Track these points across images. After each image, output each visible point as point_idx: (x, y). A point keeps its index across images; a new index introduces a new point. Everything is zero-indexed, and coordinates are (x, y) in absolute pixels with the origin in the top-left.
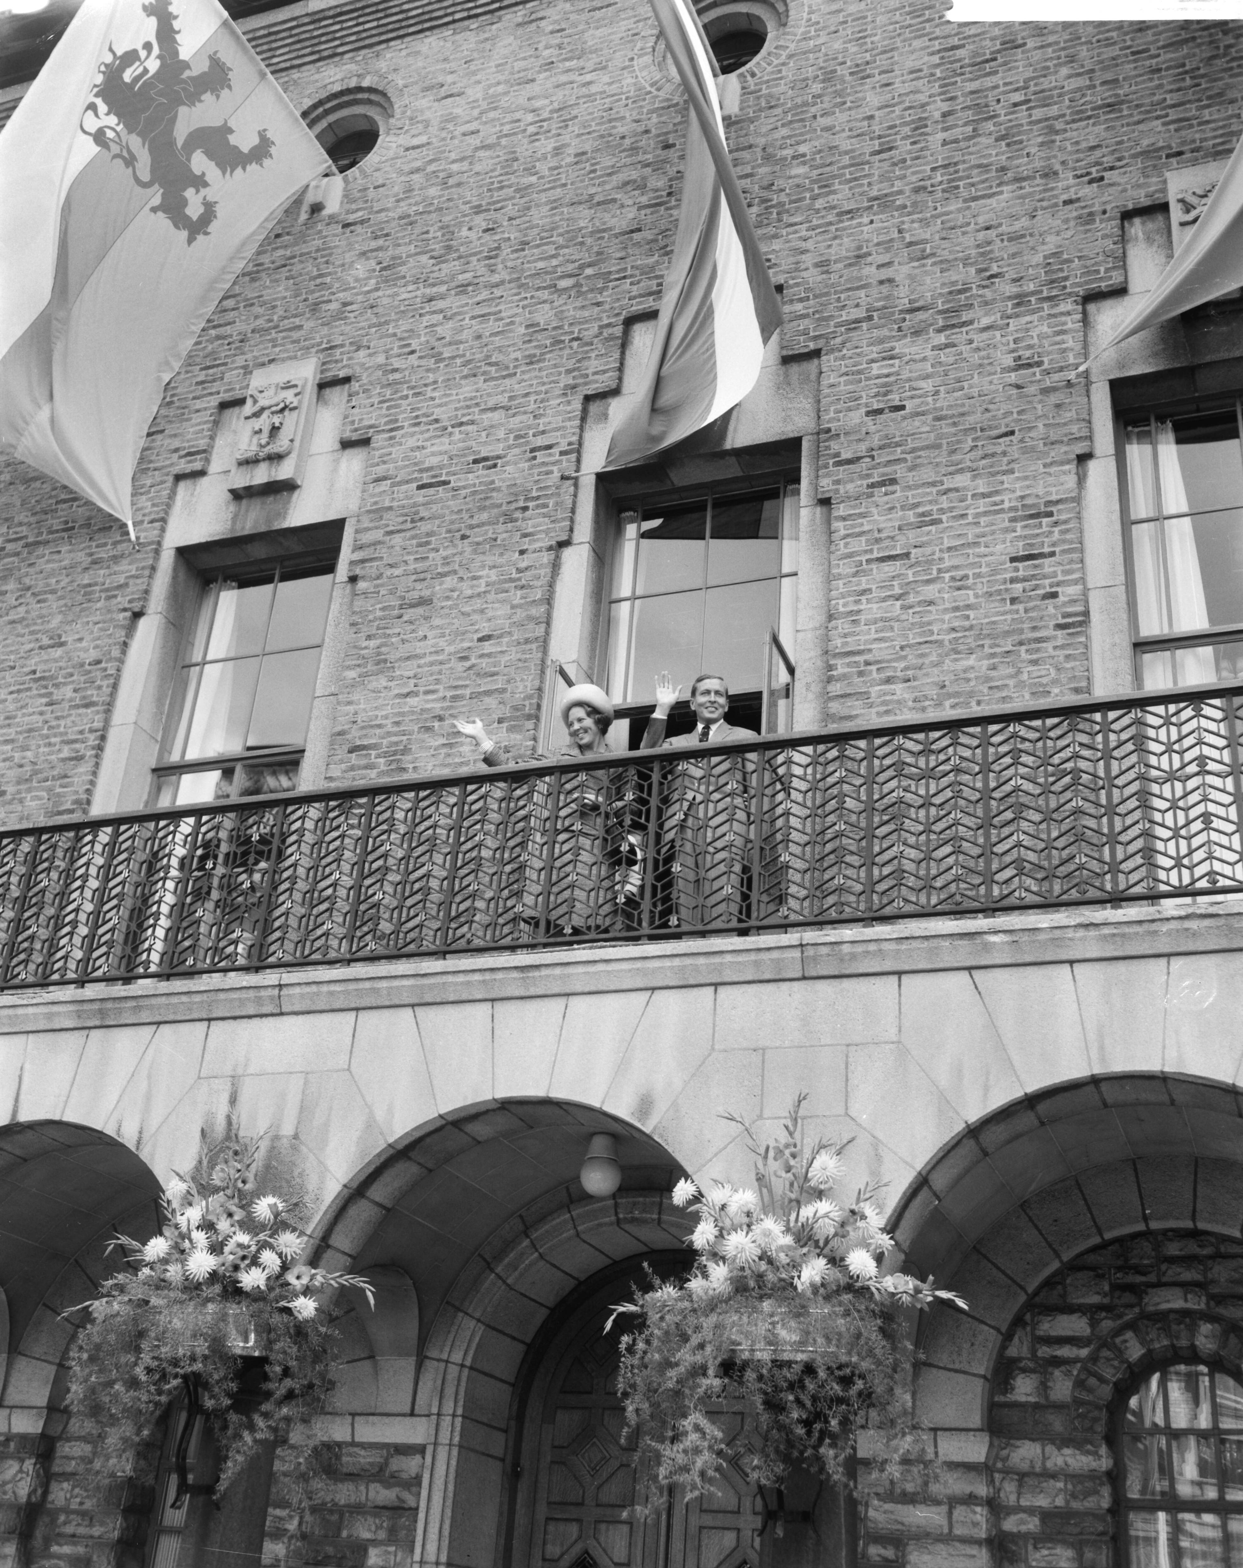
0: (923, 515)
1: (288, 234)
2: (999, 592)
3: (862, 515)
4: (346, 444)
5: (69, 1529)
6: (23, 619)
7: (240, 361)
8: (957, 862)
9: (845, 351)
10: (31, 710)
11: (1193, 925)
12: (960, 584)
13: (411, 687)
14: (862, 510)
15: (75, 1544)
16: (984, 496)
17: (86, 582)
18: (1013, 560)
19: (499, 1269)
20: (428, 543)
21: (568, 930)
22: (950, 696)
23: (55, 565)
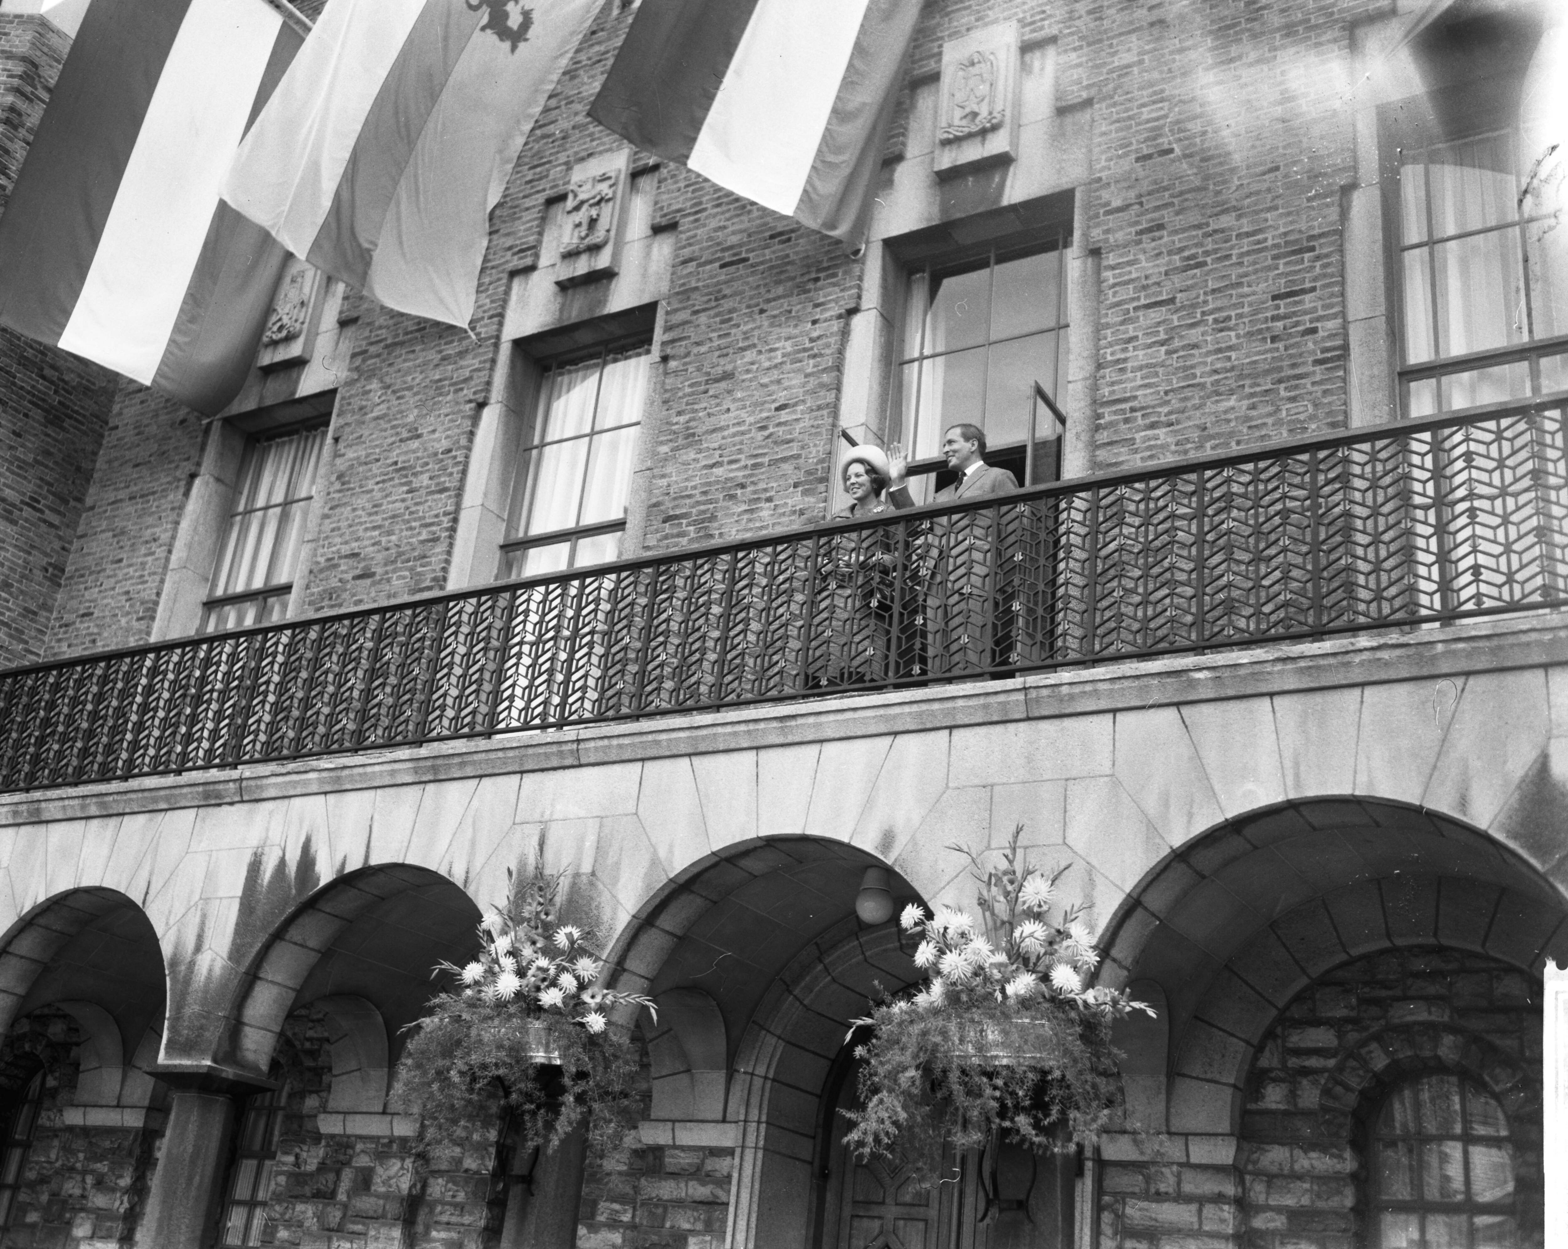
0: (1188, 258)
1: (602, 30)
2: (1260, 331)
3: (1130, 263)
4: (657, 230)
5: (444, 1218)
6: (385, 415)
7: (562, 157)
8: (1171, 605)
9: (1116, 98)
10: (394, 498)
11: (1385, 655)
12: (1222, 325)
13: (716, 458)
14: (1131, 257)
15: (449, 1230)
16: (1248, 235)
17: (437, 377)
18: (1275, 298)
19: (796, 992)
20: (730, 319)
21: (824, 682)
22: (1212, 437)
23: (410, 364)
